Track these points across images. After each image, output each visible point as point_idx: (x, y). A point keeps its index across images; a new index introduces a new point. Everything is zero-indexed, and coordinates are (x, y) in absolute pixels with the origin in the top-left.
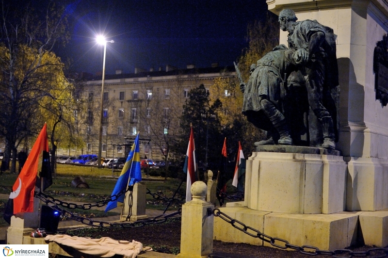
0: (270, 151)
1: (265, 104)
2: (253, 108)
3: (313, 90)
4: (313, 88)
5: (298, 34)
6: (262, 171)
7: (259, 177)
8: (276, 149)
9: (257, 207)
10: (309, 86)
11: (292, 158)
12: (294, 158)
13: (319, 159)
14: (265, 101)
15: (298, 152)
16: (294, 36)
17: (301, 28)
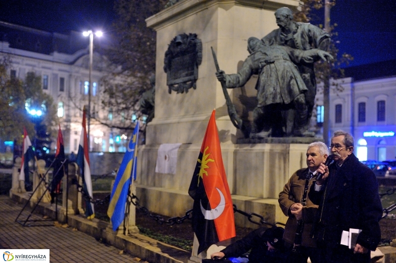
5: (302, 34)
10: (310, 84)
14: (304, 96)
16: (298, 36)
17: (309, 31)
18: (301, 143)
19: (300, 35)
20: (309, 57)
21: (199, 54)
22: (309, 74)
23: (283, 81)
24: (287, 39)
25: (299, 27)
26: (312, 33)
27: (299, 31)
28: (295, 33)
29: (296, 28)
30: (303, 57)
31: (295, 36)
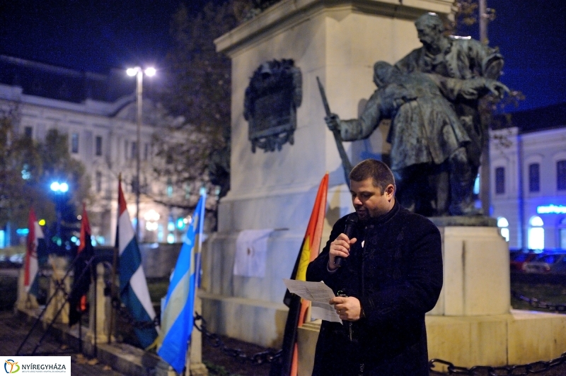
3: (479, 138)
4: (478, 134)
5: (459, 54)
10: (473, 132)
14: (465, 151)
16: (452, 58)
17: (470, 49)
18: (462, 225)
19: (455, 56)
20: (471, 91)
21: (297, 90)
22: (471, 117)
24: (435, 63)
25: (454, 43)
26: (475, 53)
27: (454, 50)
28: (447, 52)
29: (449, 46)
30: (460, 90)
31: (448, 57)
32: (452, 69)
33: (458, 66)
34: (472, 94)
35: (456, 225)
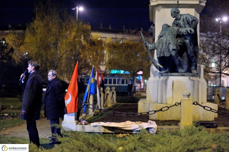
0: (177, 76)
1: (175, 53)
2: (165, 55)
3: (192, 47)
4: (191, 46)
5: (183, 20)
6: (174, 85)
7: (173, 88)
8: (181, 75)
9: (172, 102)
10: (189, 45)
11: (188, 79)
12: (189, 79)
13: (196, 79)
14: (174, 52)
15: (190, 76)
16: (181, 21)
17: (186, 18)
18: (174, 76)
19: (182, 21)
20: (185, 32)
23: (165, 45)
24: (177, 23)
25: (182, 16)
26: (188, 19)
27: (182, 19)
28: (180, 20)
29: (180, 17)
30: (183, 32)
31: (180, 21)
32: (181, 25)
33: (183, 24)
34: (186, 33)
35: (172, 76)
